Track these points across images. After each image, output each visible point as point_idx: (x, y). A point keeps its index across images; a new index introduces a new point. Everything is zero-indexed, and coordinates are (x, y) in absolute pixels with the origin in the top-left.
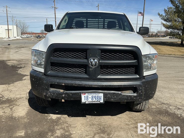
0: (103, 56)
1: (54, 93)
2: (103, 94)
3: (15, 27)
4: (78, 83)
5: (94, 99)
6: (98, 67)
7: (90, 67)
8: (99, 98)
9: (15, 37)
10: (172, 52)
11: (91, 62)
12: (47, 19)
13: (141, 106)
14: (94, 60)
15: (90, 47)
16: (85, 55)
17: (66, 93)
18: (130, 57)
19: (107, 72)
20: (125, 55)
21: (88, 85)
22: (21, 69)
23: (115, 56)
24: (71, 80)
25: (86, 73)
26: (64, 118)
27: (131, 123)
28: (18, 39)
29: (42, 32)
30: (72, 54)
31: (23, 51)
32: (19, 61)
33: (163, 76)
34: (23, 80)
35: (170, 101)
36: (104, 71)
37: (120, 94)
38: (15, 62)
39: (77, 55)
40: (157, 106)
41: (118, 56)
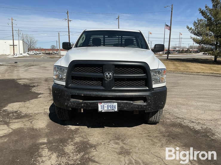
0: (116, 70)
1: (74, 103)
2: (117, 103)
3: (21, 42)
4: (95, 93)
5: (109, 108)
6: (112, 80)
7: (105, 80)
8: (113, 107)
9: (21, 54)
10: (202, 70)
11: (106, 76)
12: (59, 33)
13: (156, 117)
14: (109, 73)
15: (105, 63)
16: (101, 70)
17: (84, 102)
18: (140, 71)
19: (120, 85)
20: (136, 69)
21: (104, 95)
22: (34, 88)
23: (127, 70)
24: (90, 91)
25: (102, 85)
26: (83, 129)
27: (144, 132)
28: (24, 56)
29: (53, 48)
30: (90, 69)
31: (33, 69)
32: (31, 80)
33: (184, 94)
34: (38, 98)
35: (185, 116)
36: (118, 84)
37: (132, 104)
38: (26, 81)
39: (94, 69)
40: (172, 120)
41: (129, 70)
